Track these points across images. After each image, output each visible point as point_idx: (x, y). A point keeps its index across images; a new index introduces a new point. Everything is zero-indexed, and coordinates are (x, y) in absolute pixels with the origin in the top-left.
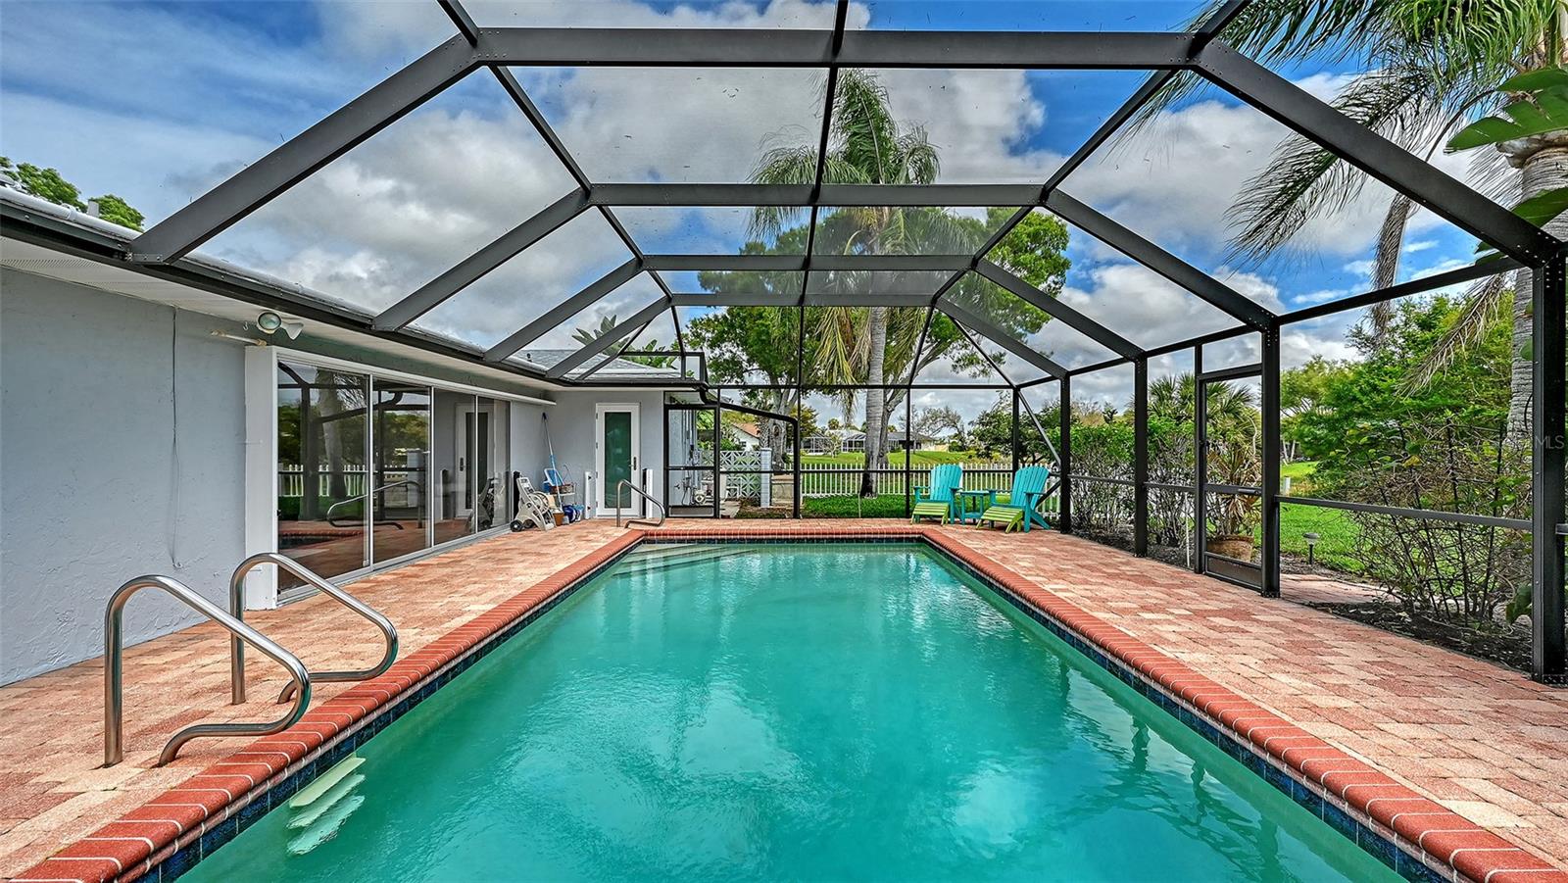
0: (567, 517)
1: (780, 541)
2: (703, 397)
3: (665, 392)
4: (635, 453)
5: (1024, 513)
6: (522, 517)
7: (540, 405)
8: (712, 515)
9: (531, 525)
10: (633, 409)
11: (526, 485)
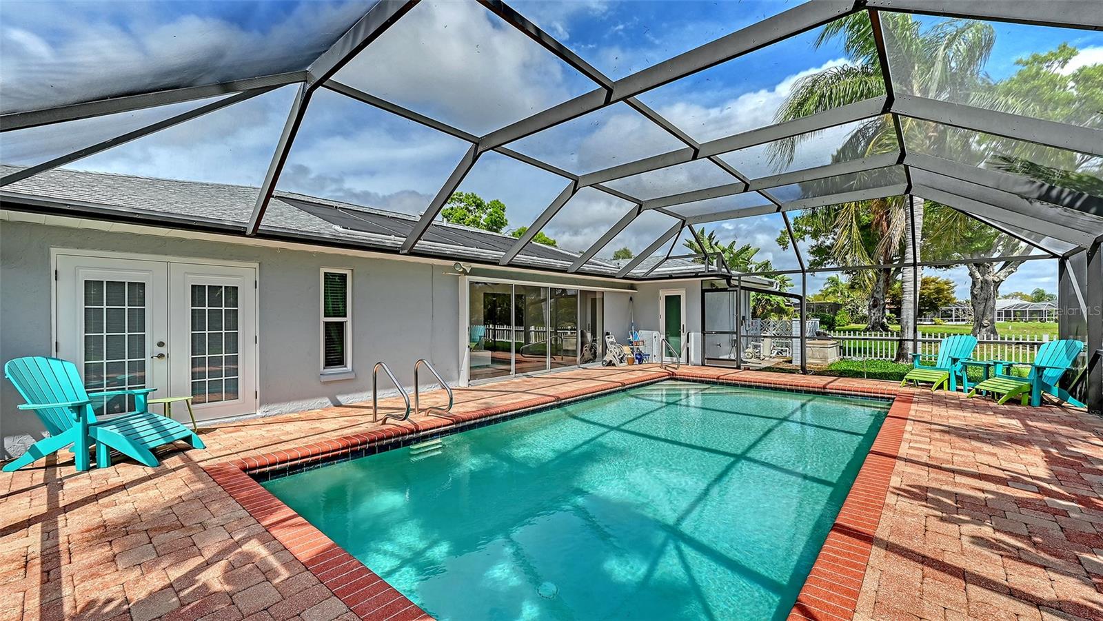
0: (637, 361)
1: (765, 388)
2: (729, 283)
3: (702, 281)
4: (683, 322)
5: (1031, 386)
6: (608, 358)
7: (627, 293)
8: (735, 366)
9: (610, 363)
10: (682, 293)
11: (611, 340)
